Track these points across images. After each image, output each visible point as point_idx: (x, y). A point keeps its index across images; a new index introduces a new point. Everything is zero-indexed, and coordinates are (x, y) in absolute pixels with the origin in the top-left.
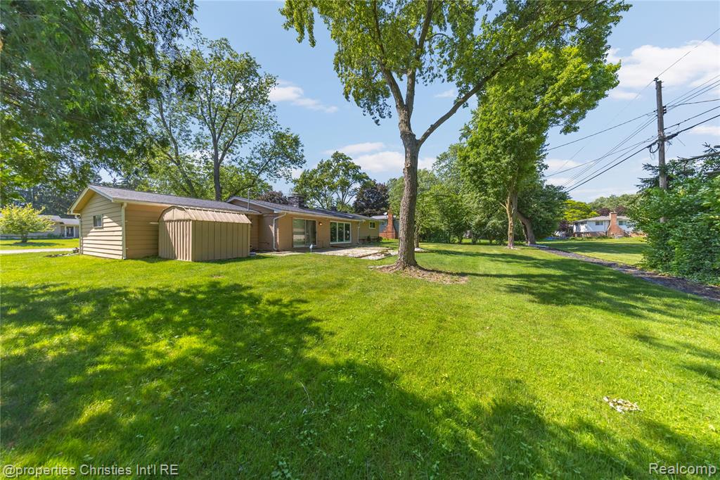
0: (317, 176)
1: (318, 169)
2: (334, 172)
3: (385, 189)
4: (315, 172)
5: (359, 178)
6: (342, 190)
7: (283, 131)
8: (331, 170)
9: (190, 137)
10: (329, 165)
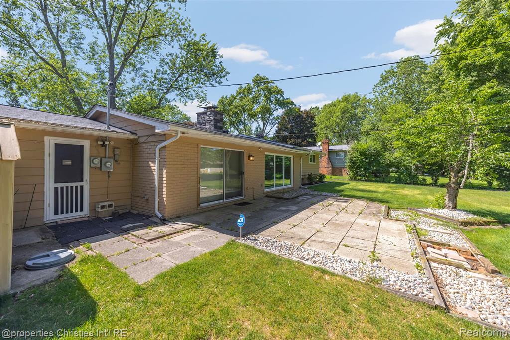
0: (237, 102)
1: (237, 96)
2: (253, 98)
3: (310, 115)
4: (233, 97)
5: (282, 104)
6: (263, 118)
7: (197, 39)
8: (251, 96)
9: (82, 46)
10: (249, 90)
